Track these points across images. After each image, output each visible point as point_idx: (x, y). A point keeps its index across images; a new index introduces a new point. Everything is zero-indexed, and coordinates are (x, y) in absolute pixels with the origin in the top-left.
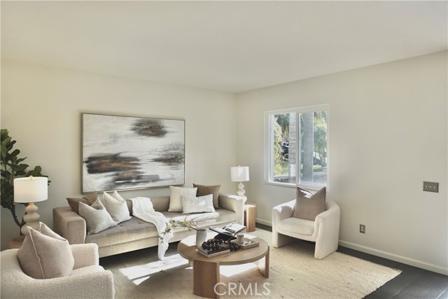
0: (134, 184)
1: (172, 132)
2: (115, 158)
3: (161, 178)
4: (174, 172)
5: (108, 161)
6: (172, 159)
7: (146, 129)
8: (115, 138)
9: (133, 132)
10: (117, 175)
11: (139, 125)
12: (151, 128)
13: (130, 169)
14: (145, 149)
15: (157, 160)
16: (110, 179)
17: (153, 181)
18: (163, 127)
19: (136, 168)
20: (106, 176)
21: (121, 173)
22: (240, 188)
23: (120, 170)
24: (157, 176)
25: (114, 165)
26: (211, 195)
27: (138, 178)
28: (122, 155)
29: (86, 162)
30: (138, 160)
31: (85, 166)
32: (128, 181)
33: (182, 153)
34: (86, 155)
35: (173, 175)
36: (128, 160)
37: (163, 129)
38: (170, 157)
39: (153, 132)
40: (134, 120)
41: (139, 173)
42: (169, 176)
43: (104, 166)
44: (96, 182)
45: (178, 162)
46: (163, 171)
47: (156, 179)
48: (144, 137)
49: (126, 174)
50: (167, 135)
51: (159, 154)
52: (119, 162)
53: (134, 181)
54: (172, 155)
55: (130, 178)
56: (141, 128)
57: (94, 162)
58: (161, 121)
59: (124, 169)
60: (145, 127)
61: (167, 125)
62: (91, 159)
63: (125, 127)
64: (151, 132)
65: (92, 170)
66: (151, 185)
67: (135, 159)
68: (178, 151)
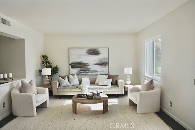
0: (87, 73)
1: (103, 53)
2: (80, 63)
3: (98, 71)
5: (78, 64)
6: (103, 64)
7: (92, 52)
8: (80, 56)
9: (87, 54)
10: (81, 69)
11: (89, 51)
13: (86, 67)
14: (91, 60)
15: (96, 64)
16: (78, 70)
17: (95, 72)
19: (88, 67)
20: (77, 69)
21: (82, 68)
22: (128, 77)
24: (96, 70)
27: (89, 71)
28: (83, 62)
29: (71, 64)
30: (89, 64)
31: (70, 65)
32: (85, 71)
33: (108, 61)
34: (70, 62)
35: (103, 70)
36: (85, 64)
37: (99, 52)
38: (102, 63)
39: (94, 53)
40: (87, 49)
41: (89, 69)
42: (101, 71)
43: (76, 66)
44: (75, 71)
45: (105, 65)
46: (99, 68)
47: (96, 71)
48: (91, 55)
49: (84, 69)
50: (101, 54)
51: (97, 62)
52: (81, 65)
53: (87, 72)
54: (103, 62)
55: (86, 71)
56: (90, 52)
57: (73, 65)
58: (98, 49)
59: (83, 67)
60: (91, 52)
61: (100, 50)
62: (72, 63)
63: (84, 51)
64: (93, 54)
65: (72, 67)
66: (94, 73)
67: (87, 64)
68: (105, 61)
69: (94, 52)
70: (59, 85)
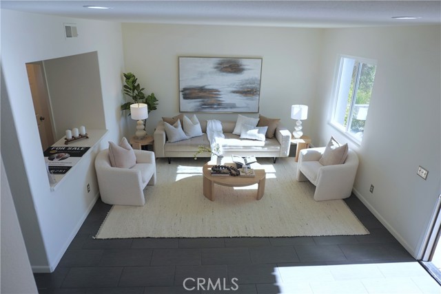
0: (216, 108)
1: (249, 69)
2: (202, 89)
3: (237, 105)
4: (248, 102)
5: (196, 91)
6: (248, 91)
7: (226, 67)
8: (202, 74)
9: (215, 70)
10: (203, 101)
11: (221, 64)
12: (230, 66)
13: (213, 97)
14: (225, 84)
15: (234, 92)
16: (198, 104)
17: (231, 108)
18: (241, 65)
19: (217, 98)
20: (195, 102)
21: (206, 100)
22: (298, 124)
23: (205, 98)
24: (235, 104)
25: (201, 94)
26: (267, 127)
27: (219, 104)
28: (207, 87)
29: (182, 91)
30: (219, 92)
31: (181, 93)
32: (211, 106)
33: (258, 86)
34: (182, 87)
35: (248, 104)
36: (211, 91)
37: (241, 67)
38: (246, 90)
39: (232, 69)
40: (216, 60)
41: (220, 101)
42: (244, 105)
43: (194, 95)
44: (190, 105)
45: (253, 94)
46: (239, 101)
47: (233, 106)
48: (224, 74)
49: (212, 101)
50: (245, 72)
51: (236, 88)
52: (205, 92)
53: (215, 106)
54: (248, 88)
55: (213, 104)
56: (222, 66)
57: (187, 92)
58: (240, 60)
59: (208, 97)
60: (225, 66)
61: (244, 62)
62: (185, 89)
63: (210, 65)
64: (230, 70)
65: (186, 97)
66: (229, 110)
67: (217, 91)
68: (254, 86)
69: (232, 66)
70: (167, 139)
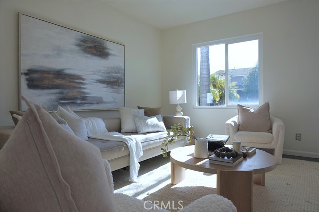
0: (79, 105)
1: (114, 55)
2: (59, 74)
3: (104, 100)
4: (115, 95)
5: (51, 76)
6: (114, 82)
7: (90, 47)
8: (59, 51)
9: (77, 48)
10: (62, 93)
11: (84, 41)
12: (95, 46)
13: (75, 88)
14: (89, 69)
15: (100, 82)
16: (54, 97)
17: (98, 103)
18: (106, 48)
19: (80, 88)
20: (49, 94)
21: (66, 91)
22: (179, 110)
23: (65, 89)
24: (101, 98)
25: (58, 82)
27: (84, 98)
28: (67, 72)
29: (26, 74)
30: (83, 80)
31: (23, 79)
32: (71, 101)
33: (122, 77)
34: (25, 67)
35: (115, 99)
36: (73, 78)
37: (106, 51)
38: (112, 80)
39: (97, 51)
41: (84, 93)
42: (111, 99)
43: (47, 82)
44: (40, 99)
45: (119, 86)
46: (106, 94)
47: (99, 101)
48: (88, 55)
49: (72, 93)
50: (110, 57)
51: (102, 76)
52: (64, 79)
53: (79, 102)
54: (114, 78)
55: (75, 98)
56: (86, 45)
57: (35, 76)
59: (69, 87)
60: (89, 45)
61: (109, 45)
62: (30, 72)
63: (69, 41)
64: (95, 52)
65: (32, 85)
66: (94, 107)
67: (80, 78)
68: (119, 75)
69: (96, 48)
